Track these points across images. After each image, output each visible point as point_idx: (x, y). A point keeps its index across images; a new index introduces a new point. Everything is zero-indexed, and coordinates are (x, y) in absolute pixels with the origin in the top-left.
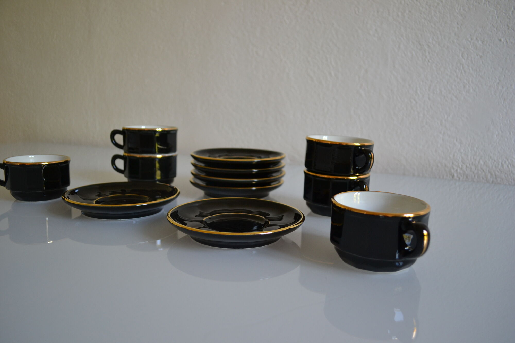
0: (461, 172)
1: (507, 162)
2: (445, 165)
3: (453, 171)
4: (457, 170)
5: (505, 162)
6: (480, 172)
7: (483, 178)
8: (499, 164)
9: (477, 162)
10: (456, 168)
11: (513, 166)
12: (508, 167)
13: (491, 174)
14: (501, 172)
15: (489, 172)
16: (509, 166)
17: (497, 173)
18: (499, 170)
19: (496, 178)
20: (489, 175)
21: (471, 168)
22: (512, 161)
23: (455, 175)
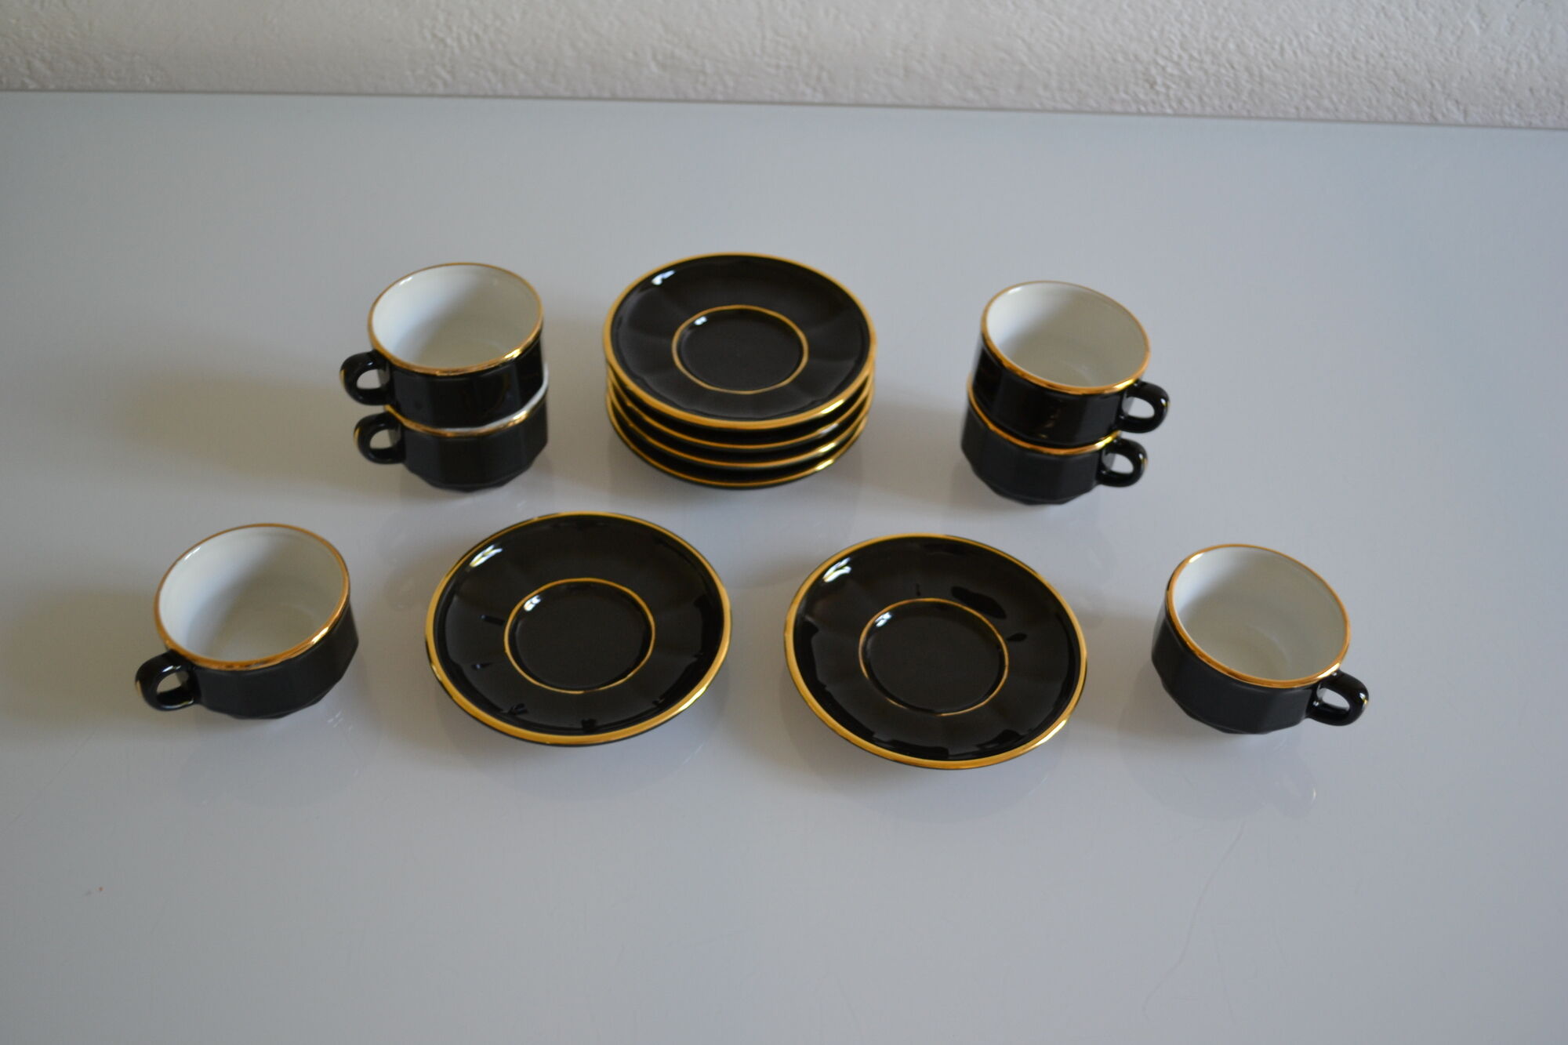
0: (1176, 72)
1: (1295, 43)
2: (1137, 58)
3: (1153, 71)
4: (1164, 69)
5: (1290, 43)
6: (1223, 71)
7: (1228, 85)
8: (1273, 48)
9: (1219, 45)
10: (1161, 62)
11: (1308, 50)
12: (1295, 53)
13: (1251, 75)
14: (1275, 65)
15: (1248, 69)
16: (1299, 52)
17: (1265, 70)
18: (1273, 62)
19: (1261, 84)
20: (1245, 76)
21: (1202, 62)
22: (1308, 37)
23: (1159, 80)
